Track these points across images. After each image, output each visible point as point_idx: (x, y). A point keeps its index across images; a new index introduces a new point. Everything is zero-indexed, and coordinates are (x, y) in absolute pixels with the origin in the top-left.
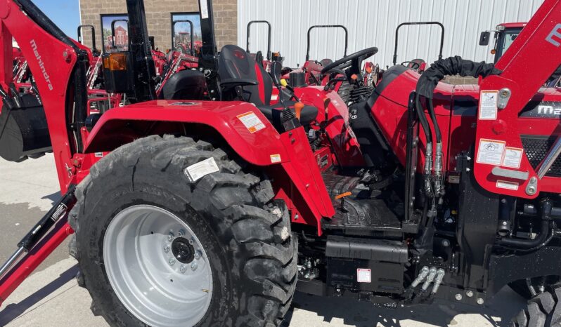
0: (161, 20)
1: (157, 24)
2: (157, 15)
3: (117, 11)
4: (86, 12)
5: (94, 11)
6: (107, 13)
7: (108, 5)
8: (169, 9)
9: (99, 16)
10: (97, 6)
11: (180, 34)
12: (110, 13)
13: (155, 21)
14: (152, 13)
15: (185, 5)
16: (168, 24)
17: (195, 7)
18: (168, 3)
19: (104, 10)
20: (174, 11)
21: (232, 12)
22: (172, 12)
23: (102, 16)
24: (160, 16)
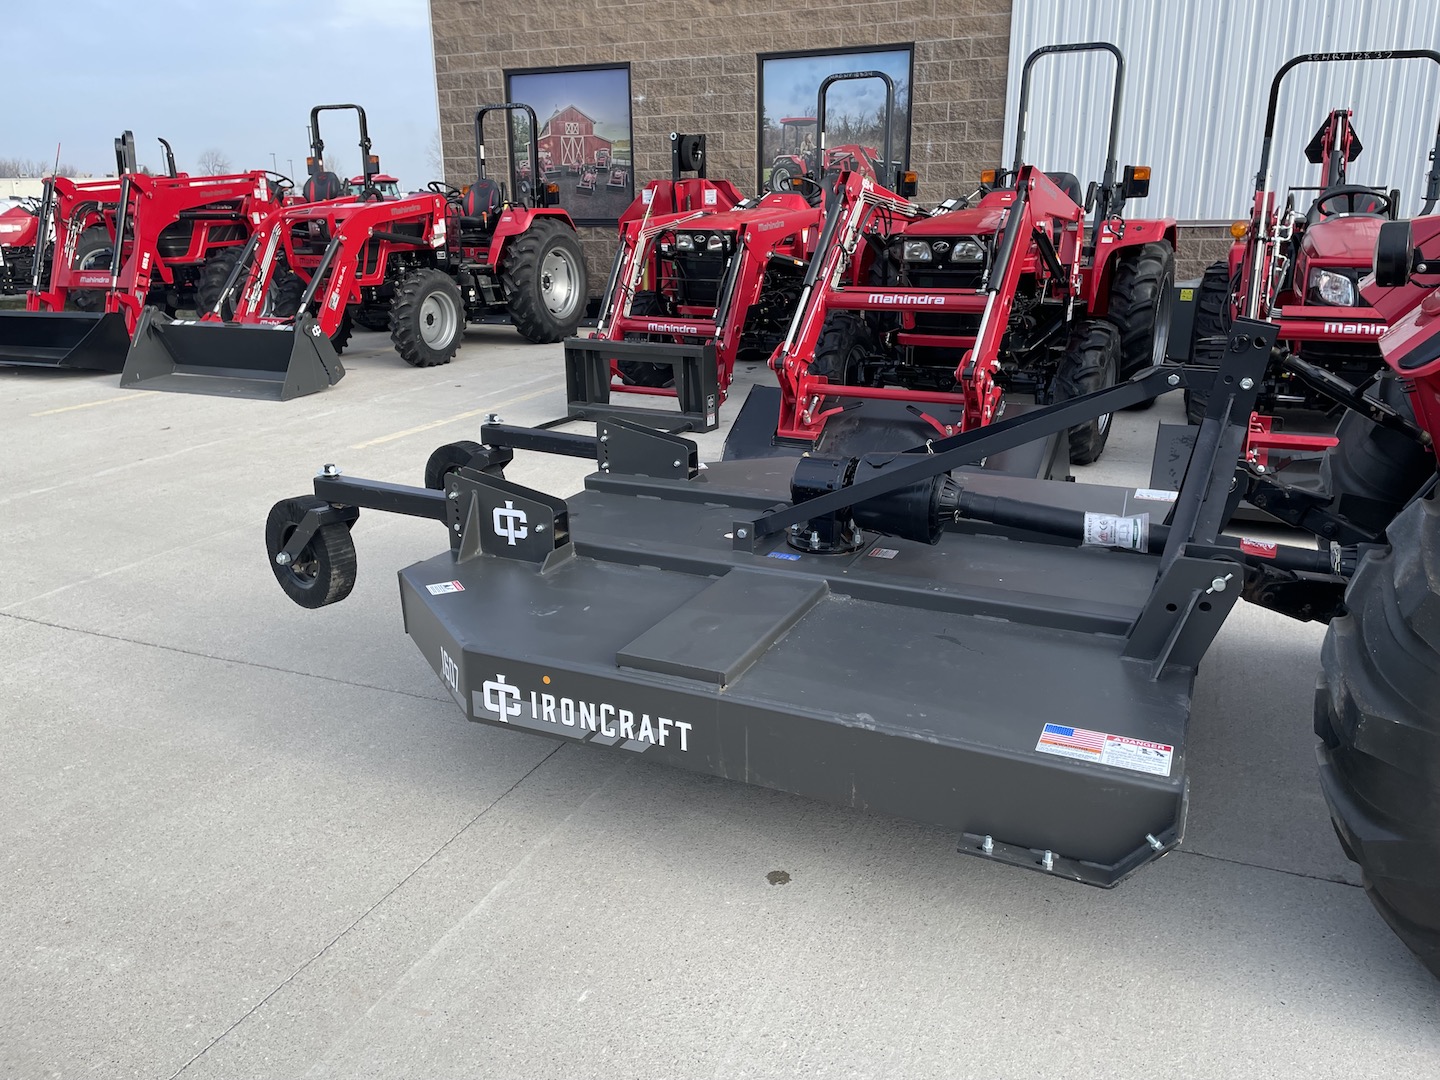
0: (722, 81)
1: (708, 94)
2: (703, 67)
4: (456, 63)
5: (486, 61)
6: (529, 65)
7: (535, 39)
8: (751, 43)
9: (501, 77)
10: (493, 44)
11: (787, 122)
12: (540, 64)
13: (703, 86)
14: (691, 57)
15: (812, 28)
16: (747, 92)
17: (847, 31)
18: (748, 21)
19: (519, 57)
20: (769, 50)
21: (989, 41)
22: (762, 50)
23: (509, 74)
24: (719, 67)
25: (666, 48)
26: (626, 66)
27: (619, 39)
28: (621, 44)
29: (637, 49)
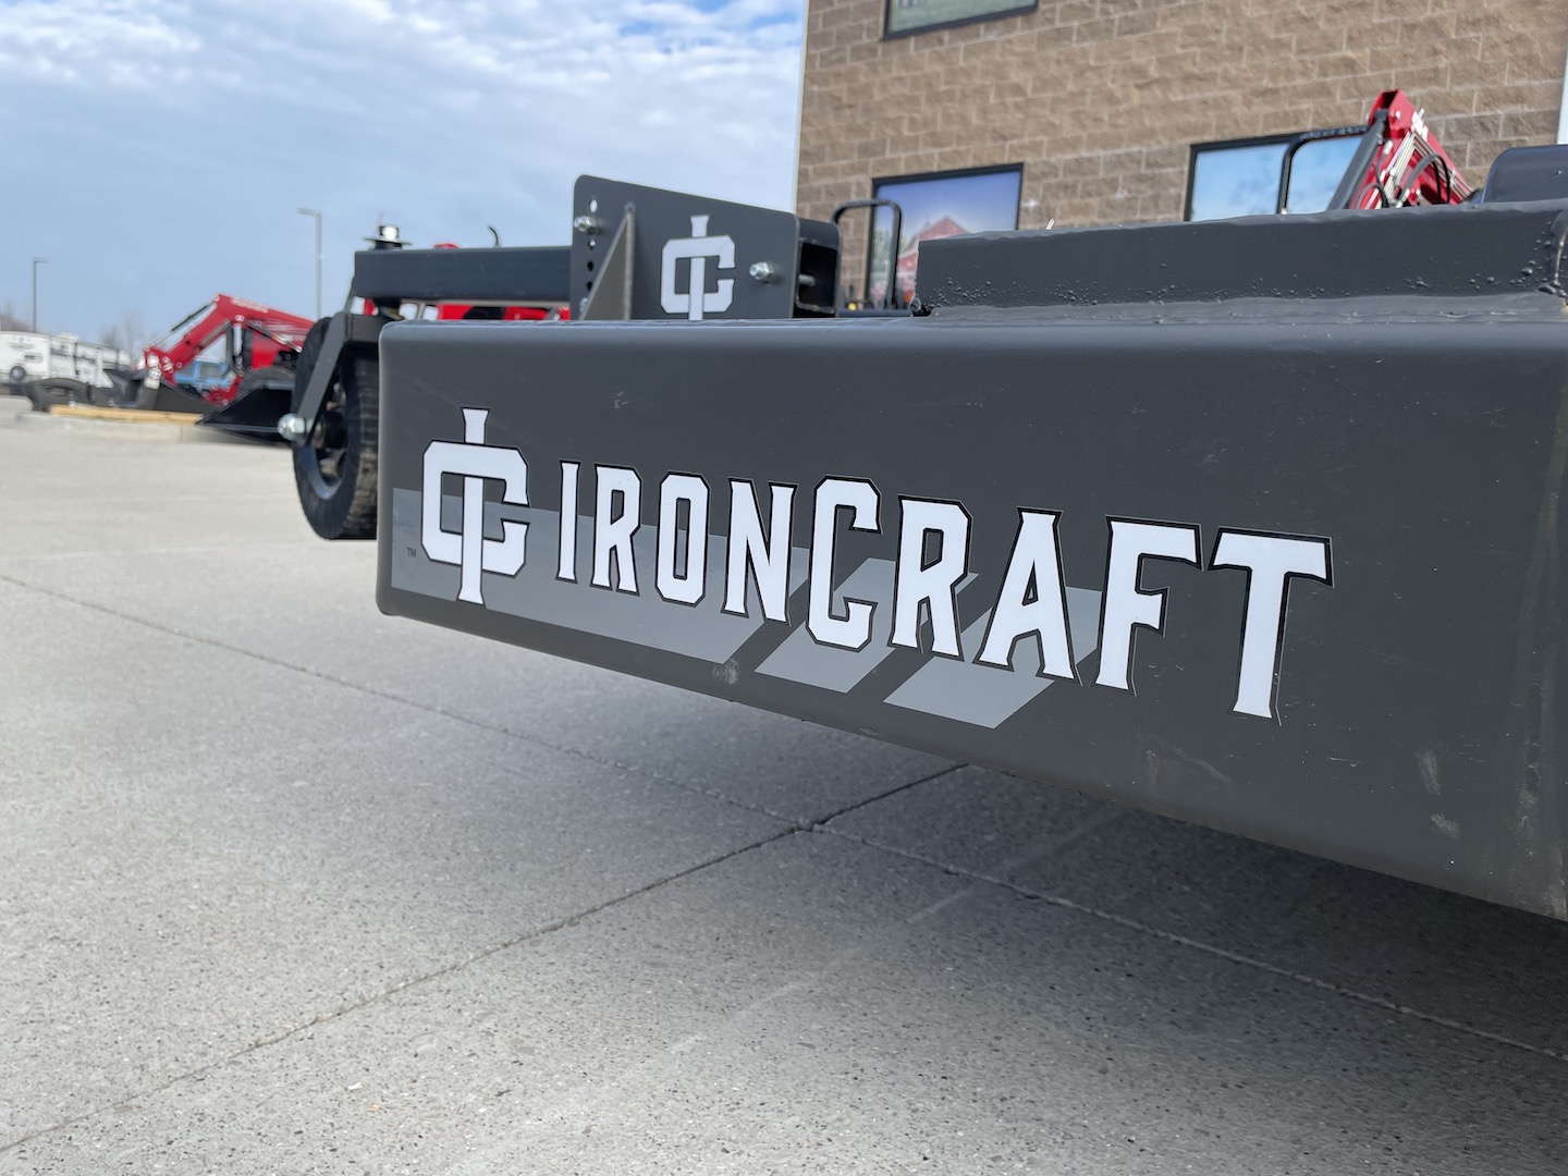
0: (1141, 179)
1: (1120, 195)
2: (1118, 163)
3: (943, 157)
4: (820, 174)
5: (853, 169)
6: (903, 171)
7: (913, 143)
8: (1183, 132)
9: (869, 186)
10: (865, 150)
12: (915, 169)
13: (1113, 184)
14: (1101, 153)
15: (1269, 109)
16: (1173, 191)
17: (1320, 110)
18: (1184, 107)
19: (892, 162)
20: (1208, 138)
21: (1528, 116)
22: (1198, 139)
23: (878, 184)
24: (1139, 163)
25: (1073, 144)
26: (1017, 168)
27: (1014, 136)
28: (1015, 142)
29: (1035, 148)
